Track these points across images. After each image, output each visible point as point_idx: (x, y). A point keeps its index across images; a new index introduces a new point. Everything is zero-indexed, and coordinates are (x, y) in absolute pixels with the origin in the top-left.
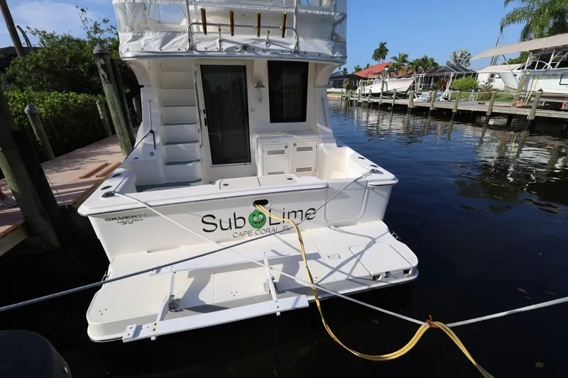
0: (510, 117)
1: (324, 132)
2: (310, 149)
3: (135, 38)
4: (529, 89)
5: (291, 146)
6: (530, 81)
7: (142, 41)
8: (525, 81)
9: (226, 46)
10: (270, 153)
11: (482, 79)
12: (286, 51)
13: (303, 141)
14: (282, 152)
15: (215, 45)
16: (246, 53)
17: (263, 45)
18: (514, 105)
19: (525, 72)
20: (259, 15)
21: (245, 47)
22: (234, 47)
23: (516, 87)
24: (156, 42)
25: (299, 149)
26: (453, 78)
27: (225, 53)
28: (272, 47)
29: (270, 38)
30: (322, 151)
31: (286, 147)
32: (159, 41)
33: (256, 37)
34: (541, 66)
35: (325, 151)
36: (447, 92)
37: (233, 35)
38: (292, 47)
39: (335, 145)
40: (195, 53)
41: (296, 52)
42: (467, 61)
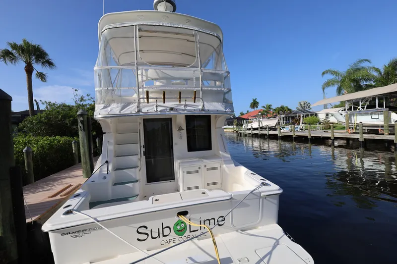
0: (348, 139)
1: (225, 157)
2: (216, 168)
3: (105, 107)
4: (353, 122)
5: (203, 167)
6: (352, 117)
7: (109, 109)
8: (349, 118)
9: (159, 109)
10: (188, 173)
11: (322, 117)
12: (197, 110)
13: (211, 163)
14: (197, 172)
15: (153, 108)
16: (172, 112)
17: (182, 107)
18: (347, 132)
19: (347, 112)
20: (180, 93)
21: (172, 109)
22: (164, 110)
23: (345, 121)
24: (117, 109)
25: (208, 169)
26: (303, 117)
27: (159, 113)
28: (188, 108)
29: (187, 103)
30: (224, 170)
31: (199, 168)
32: (120, 108)
33: (178, 103)
34: (355, 109)
35: (227, 170)
36: (301, 126)
37: (164, 103)
38: (200, 107)
39: (233, 165)
40: (141, 113)
41: (203, 110)
42: (309, 107)
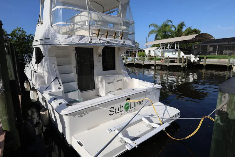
0: (161, 66)
1: (125, 73)
2: (121, 80)
3: (68, 37)
4: (164, 56)
5: (115, 80)
6: (164, 53)
7: (71, 38)
8: (162, 53)
9: (102, 42)
10: (108, 83)
12: (120, 44)
13: (118, 77)
14: (112, 82)
15: (98, 41)
16: (108, 44)
17: (113, 42)
18: (161, 61)
19: (162, 50)
20: (116, 32)
21: (108, 42)
22: (104, 42)
23: (161, 55)
24: (77, 39)
25: (118, 81)
27: (101, 44)
28: (116, 42)
29: (116, 39)
30: (126, 81)
31: (114, 80)
32: (79, 39)
33: (113, 39)
34: (166, 48)
36: (137, 57)
37: (106, 38)
38: (122, 43)
39: (130, 78)
40: (91, 44)
41: (123, 44)
